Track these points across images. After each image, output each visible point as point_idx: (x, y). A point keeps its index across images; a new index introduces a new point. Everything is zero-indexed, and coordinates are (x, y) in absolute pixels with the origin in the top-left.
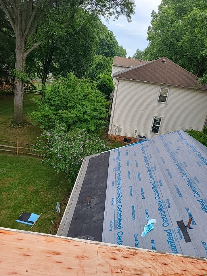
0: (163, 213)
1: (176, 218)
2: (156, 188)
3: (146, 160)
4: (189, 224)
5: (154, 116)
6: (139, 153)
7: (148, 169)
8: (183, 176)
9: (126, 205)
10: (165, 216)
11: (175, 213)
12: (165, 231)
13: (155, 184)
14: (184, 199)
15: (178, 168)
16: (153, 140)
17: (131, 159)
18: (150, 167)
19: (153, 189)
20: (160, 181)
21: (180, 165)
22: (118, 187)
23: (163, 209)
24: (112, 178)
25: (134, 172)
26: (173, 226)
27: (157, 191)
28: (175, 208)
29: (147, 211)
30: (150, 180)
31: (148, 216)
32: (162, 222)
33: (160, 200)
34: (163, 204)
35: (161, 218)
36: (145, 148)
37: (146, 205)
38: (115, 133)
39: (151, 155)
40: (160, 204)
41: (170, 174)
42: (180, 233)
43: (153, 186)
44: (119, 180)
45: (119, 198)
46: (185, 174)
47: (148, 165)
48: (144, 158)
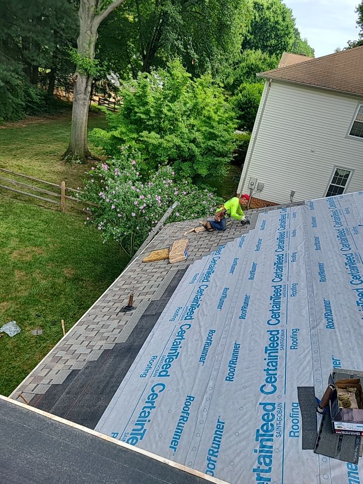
1: (300, 377)
2: (279, 300)
3: (281, 239)
4: (325, 401)
5: (336, 166)
6: (273, 225)
7: (277, 259)
8: (351, 283)
9: (200, 327)
10: (274, 368)
11: (301, 364)
12: (260, 404)
13: (281, 290)
14: (338, 333)
15: (346, 264)
16: (311, 203)
17: (251, 236)
18: (283, 255)
19: (271, 300)
20: (295, 285)
21: (353, 258)
22: (200, 288)
23: (278, 349)
24: (198, 267)
25: (247, 261)
26: (285, 397)
27: (278, 306)
28: (307, 351)
29: (239, 347)
30: (273, 281)
31: (237, 359)
32: (261, 381)
33: (278, 327)
34: (280, 338)
35: (264, 370)
36: (288, 218)
37: (242, 332)
38: (251, 193)
39: (294, 232)
40: (274, 338)
41: (322, 273)
42: (297, 419)
43: (274, 295)
44: (209, 273)
45: (192, 310)
46: (358, 277)
47: (281, 250)
48: (277, 235)
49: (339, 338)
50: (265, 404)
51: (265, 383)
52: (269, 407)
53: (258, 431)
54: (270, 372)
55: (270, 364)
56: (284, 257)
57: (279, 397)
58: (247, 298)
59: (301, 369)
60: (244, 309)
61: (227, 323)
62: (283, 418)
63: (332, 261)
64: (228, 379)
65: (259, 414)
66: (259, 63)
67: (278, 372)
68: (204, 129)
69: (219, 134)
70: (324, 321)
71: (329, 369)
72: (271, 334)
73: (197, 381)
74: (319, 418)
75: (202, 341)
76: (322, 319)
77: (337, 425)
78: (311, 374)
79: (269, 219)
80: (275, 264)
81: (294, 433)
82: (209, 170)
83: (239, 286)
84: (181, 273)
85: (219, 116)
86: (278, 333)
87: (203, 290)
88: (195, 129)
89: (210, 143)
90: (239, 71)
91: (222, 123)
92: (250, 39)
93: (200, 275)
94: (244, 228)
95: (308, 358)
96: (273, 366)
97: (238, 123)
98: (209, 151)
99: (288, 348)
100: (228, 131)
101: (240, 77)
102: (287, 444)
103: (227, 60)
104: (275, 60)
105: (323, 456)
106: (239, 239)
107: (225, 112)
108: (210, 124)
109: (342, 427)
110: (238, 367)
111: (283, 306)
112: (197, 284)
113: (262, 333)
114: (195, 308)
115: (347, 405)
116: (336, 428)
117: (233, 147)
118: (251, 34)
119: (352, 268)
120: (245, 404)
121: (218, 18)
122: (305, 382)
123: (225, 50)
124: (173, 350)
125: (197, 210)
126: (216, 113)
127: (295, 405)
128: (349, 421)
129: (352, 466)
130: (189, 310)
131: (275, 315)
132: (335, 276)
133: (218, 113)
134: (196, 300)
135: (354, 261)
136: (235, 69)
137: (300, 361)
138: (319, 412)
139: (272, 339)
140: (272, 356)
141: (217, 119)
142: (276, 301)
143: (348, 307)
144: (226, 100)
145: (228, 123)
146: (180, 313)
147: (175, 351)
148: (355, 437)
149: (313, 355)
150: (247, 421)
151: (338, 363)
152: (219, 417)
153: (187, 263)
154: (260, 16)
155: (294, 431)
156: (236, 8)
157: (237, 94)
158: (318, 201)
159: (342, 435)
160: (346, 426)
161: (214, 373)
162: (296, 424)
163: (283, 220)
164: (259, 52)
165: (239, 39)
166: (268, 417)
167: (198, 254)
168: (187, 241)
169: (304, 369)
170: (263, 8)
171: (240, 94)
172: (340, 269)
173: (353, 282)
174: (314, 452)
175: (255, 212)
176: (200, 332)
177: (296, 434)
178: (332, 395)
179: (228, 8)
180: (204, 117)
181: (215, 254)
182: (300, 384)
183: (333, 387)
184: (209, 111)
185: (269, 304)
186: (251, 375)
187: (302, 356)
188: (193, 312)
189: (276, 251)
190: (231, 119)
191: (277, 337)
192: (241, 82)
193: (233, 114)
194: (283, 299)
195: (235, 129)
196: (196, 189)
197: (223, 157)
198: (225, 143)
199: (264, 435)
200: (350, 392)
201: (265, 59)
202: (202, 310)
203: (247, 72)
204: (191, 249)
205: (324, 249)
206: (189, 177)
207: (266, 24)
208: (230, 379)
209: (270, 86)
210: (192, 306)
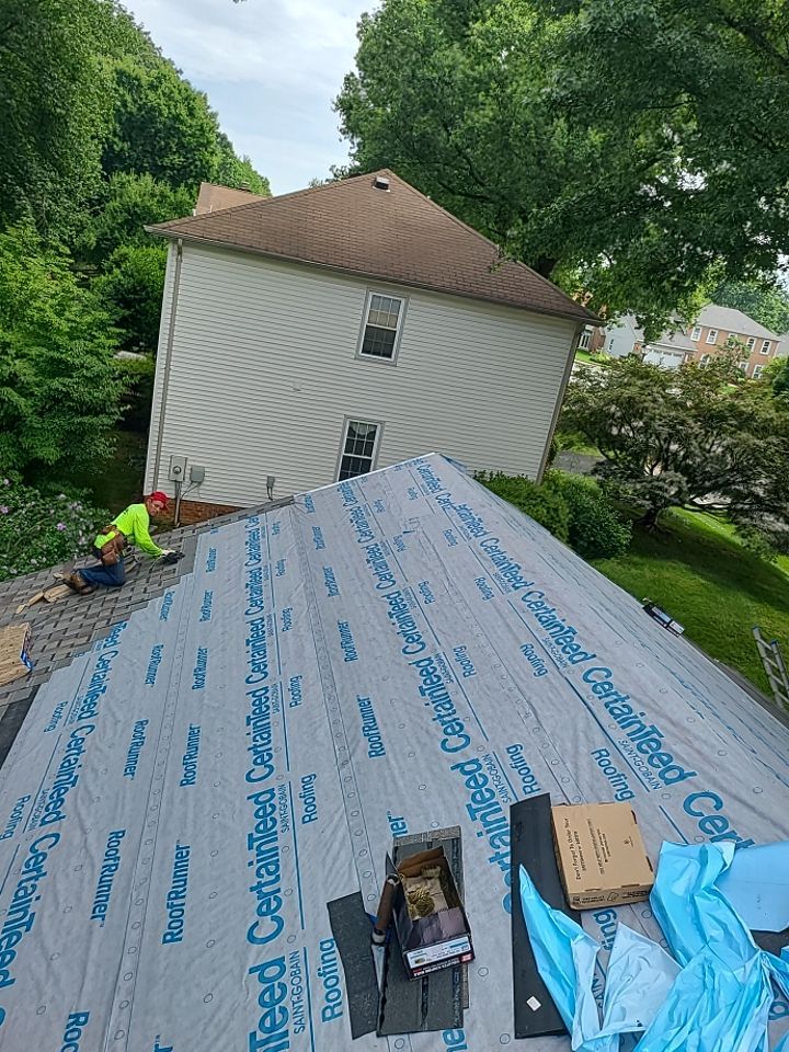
0: (267, 861)
1: (330, 880)
2: (267, 721)
3: (255, 585)
4: (384, 916)
5: (347, 417)
6: (232, 556)
7: (252, 630)
8: (404, 651)
9: (84, 832)
10: (273, 877)
11: (328, 850)
12: (251, 971)
13: (267, 698)
14: (393, 762)
15: (391, 615)
16: (308, 498)
17: (186, 589)
18: (263, 619)
19: (248, 724)
20: (295, 680)
21: (402, 600)
22: (73, 736)
23: (276, 833)
24: (62, 687)
25: (183, 649)
26: (304, 935)
27: (265, 736)
28: (337, 818)
29: (188, 852)
30: (247, 681)
31: (185, 884)
32: (248, 917)
33: (272, 782)
34: (278, 806)
35: (252, 889)
36: (263, 536)
37: (191, 816)
38: (177, 492)
39: (281, 565)
40: (265, 809)
41: (347, 643)
42: (333, 977)
43: (254, 713)
44: (93, 695)
45: (59, 795)
46: (416, 638)
47: (256, 609)
48: (246, 579)
49: (396, 772)
50: (263, 967)
51: (256, 917)
52: (272, 971)
53: (254, 1034)
54: (265, 890)
55: (263, 871)
56: (265, 623)
57: (291, 939)
58: (194, 734)
59: (329, 861)
60: (189, 761)
61: (151, 803)
62: (303, 984)
63: (363, 613)
64: (169, 937)
65: (250, 995)
66: (152, 203)
67: (283, 884)
68: (34, 351)
69: (77, 361)
70: (364, 743)
71: (385, 843)
72: (257, 802)
73: (91, 969)
74: (379, 954)
75: (93, 866)
76: (359, 741)
77: (413, 958)
78: (350, 864)
79: (221, 544)
80: (248, 641)
81: (332, 1008)
82: (63, 447)
83: (171, 710)
84: (18, 712)
85: (68, 320)
86: (273, 796)
87: (83, 739)
88: (12, 352)
89: (56, 383)
90: (105, 218)
91: (79, 338)
92: (122, 149)
93: (70, 704)
94: (168, 573)
95: (342, 831)
96: (269, 873)
97: (119, 335)
98: (55, 403)
99: (298, 821)
100: (97, 354)
101: (112, 231)
102: (320, 1041)
103: (70, 194)
104: (187, 197)
105: (395, 1038)
106: (159, 601)
107: (84, 312)
108: (50, 339)
109: (423, 960)
110: (190, 901)
111: (276, 732)
112: (64, 731)
113: (237, 803)
114: (67, 789)
115: (426, 908)
116: (413, 965)
117: (115, 390)
118: (123, 139)
119: (403, 622)
120: (217, 984)
121: (33, 99)
122: (342, 886)
123: (62, 171)
124: (17, 911)
125: (45, 546)
126: (59, 314)
127: (326, 946)
128: (434, 942)
129: (453, 1037)
130: (52, 797)
131: (262, 756)
132: (373, 643)
133: (67, 314)
134: (67, 768)
135: (405, 606)
136: (95, 213)
137: (326, 845)
138: (376, 944)
139: (261, 813)
140: (264, 852)
141: (65, 327)
142: (258, 724)
143: (405, 702)
144: (83, 284)
145: (94, 336)
146: (25, 812)
147: (22, 913)
148: (451, 971)
149: (351, 823)
150: (223, 1023)
151: (400, 826)
152: (158, 1037)
153: (33, 681)
154: (135, 101)
155: (332, 1004)
156: (73, 79)
157: (110, 272)
158: (321, 493)
159: (426, 977)
160: (430, 954)
161: (134, 935)
162: (332, 988)
163: (253, 542)
164: (148, 178)
165: (93, 148)
166: (272, 995)
167: (60, 654)
168: (26, 627)
169: (335, 860)
170: (140, 85)
171: (116, 271)
172: (380, 629)
173: (407, 650)
174: (378, 1036)
175: (190, 533)
176: (85, 847)
177: (337, 1010)
178: (395, 898)
179: (53, 79)
180: (32, 323)
181: (105, 646)
182: (332, 894)
183: (396, 879)
184: (40, 310)
185: (242, 735)
186: (224, 910)
187: (328, 832)
188: (62, 801)
189: (246, 614)
190: (102, 326)
191: (270, 805)
192: (116, 244)
193: (105, 316)
194: (275, 716)
195: (117, 348)
196: (36, 495)
197: (97, 415)
198: (94, 381)
199: (266, 1041)
200: (430, 878)
201: (163, 196)
202: (86, 788)
203: (126, 221)
204: (38, 645)
205: (344, 592)
206: (13, 468)
207: (152, 120)
208: (173, 936)
209: (180, 253)
210: (58, 787)
